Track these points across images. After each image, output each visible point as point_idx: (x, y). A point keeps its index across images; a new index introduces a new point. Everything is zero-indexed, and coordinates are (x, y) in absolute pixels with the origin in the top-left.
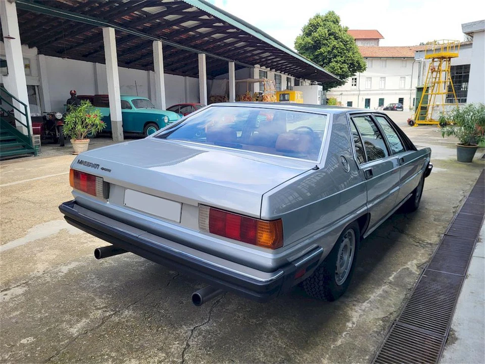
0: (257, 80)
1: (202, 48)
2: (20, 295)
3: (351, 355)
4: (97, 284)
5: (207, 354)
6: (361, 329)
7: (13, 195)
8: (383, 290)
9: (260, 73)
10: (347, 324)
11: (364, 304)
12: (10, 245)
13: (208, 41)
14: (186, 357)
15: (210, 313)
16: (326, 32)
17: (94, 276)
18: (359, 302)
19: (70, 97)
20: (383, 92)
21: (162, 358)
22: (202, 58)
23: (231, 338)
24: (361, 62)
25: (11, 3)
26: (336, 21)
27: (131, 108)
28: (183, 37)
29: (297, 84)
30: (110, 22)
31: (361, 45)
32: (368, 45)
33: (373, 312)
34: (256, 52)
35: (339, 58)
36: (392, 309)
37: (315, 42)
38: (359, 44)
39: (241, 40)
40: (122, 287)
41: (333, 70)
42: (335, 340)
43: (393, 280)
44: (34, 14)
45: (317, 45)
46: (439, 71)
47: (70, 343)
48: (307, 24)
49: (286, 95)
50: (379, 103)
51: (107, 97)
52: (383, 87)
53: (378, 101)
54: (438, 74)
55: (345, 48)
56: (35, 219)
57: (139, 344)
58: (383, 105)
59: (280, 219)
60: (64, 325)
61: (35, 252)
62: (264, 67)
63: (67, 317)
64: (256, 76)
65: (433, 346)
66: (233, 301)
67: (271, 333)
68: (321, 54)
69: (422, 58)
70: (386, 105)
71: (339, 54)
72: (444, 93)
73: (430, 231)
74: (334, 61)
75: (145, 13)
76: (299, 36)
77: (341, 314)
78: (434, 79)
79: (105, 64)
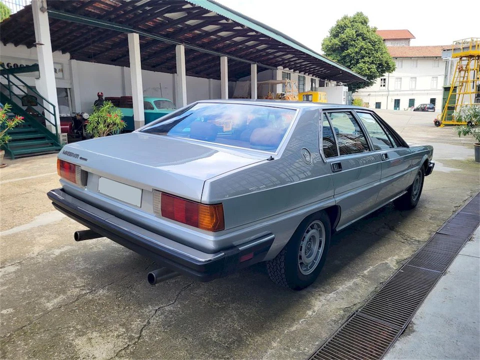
0: (279, 82)
1: (224, 50)
2: (11, 273)
3: (302, 340)
4: (81, 266)
5: (164, 332)
6: (320, 318)
7: (32, 187)
8: (354, 283)
9: (283, 75)
10: (308, 312)
11: (330, 295)
12: (15, 230)
13: (229, 44)
14: (144, 333)
15: (178, 296)
16: (354, 33)
17: (81, 259)
18: (326, 292)
19: (97, 98)
20: (413, 92)
21: (122, 333)
22: (224, 61)
23: (191, 319)
24: (390, 63)
25: (44, 12)
26: (364, 22)
27: (153, 109)
28: (205, 40)
29: (322, 85)
30: (135, 28)
31: (391, 46)
32: (399, 45)
33: (337, 302)
34: (278, 54)
35: (366, 59)
36: (357, 301)
37: (343, 43)
38: (388, 44)
39: (262, 42)
40: (104, 269)
41: (361, 71)
42: (290, 326)
43: (367, 274)
44: (66, 22)
45: (344, 46)
46: (467, 70)
47: (43, 315)
48: (334, 26)
49: (310, 96)
50: (410, 104)
51: (131, 98)
52: (413, 87)
53: (408, 102)
54: (466, 74)
55: (373, 49)
56: (45, 208)
57: (105, 319)
58: (414, 106)
59: (221, 203)
60: (43, 300)
61: (35, 236)
62: (287, 69)
63: (47, 293)
64: (279, 77)
65: (388, 337)
66: (202, 286)
67: (231, 316)
68: (349, 55)
69: (449, 57)
70: (417, 105)
71: (367, 55)
72: (472, 93)
73: (422, 229)
74: (362, 62)
75: (167, 18)
76: (326, 37)
77: (304, 303)
78: (462, 78)
79: (129, 67)
